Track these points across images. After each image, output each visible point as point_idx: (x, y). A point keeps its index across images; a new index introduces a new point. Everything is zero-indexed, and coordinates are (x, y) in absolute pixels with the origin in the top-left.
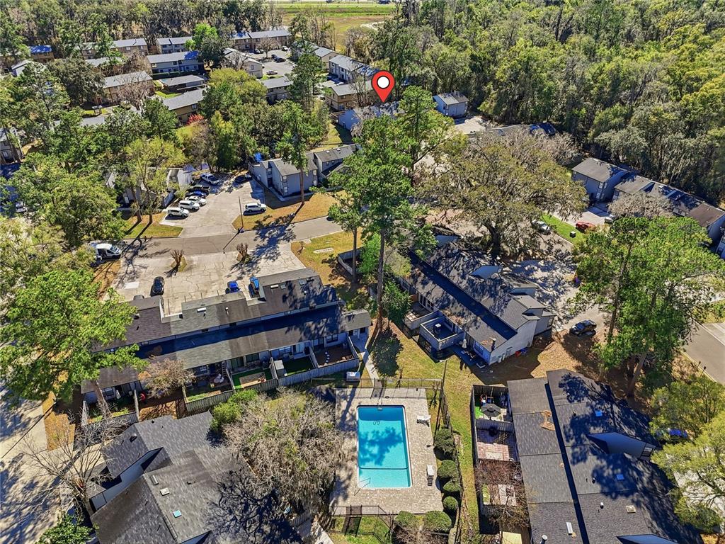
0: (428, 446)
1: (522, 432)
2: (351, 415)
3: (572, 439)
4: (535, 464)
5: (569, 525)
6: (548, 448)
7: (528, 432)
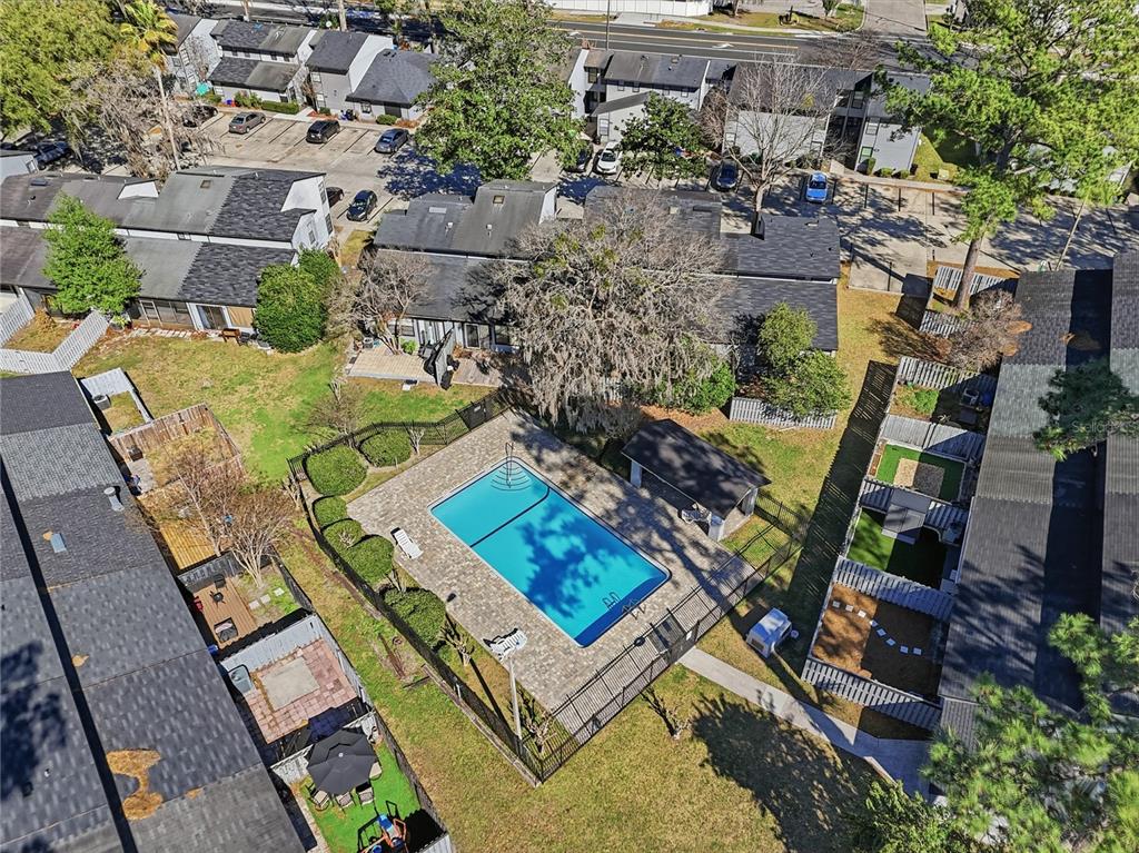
0: (452, 597)
1: (218, 717)
2: (661, 551)
3: (38, 707)
4: (160, 642)
5: (59, 547)
6: (127, 691)
7: (197, 721)
